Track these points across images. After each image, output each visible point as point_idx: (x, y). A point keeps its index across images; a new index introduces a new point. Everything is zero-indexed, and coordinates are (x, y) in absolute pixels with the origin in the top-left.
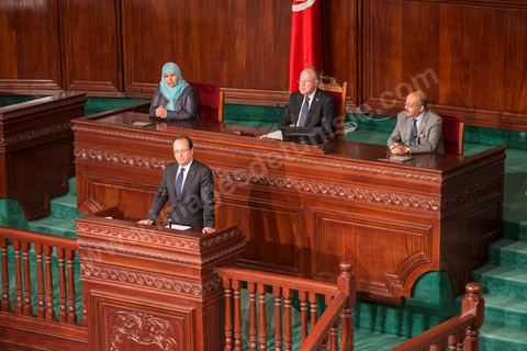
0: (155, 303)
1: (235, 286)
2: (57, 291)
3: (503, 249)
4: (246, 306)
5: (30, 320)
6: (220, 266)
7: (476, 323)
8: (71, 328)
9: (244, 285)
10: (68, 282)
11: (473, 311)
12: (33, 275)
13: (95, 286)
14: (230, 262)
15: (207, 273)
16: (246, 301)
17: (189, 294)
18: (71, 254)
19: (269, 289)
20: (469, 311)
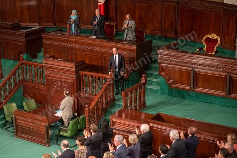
0: (63, 80)
1: (84, 75)
2: (39, 77)
3: (152, 65)
4: (87, 81)
5: (33, 84)
6: (80, 70)
7: (144, 84)
8: (43, 86)
9: (86, 75)
10: (42, 74)
11: (144, 81)
12: (33, 73)
13: (48, 76)
14: (83, 70)
15: (76, 72)
16: (87, 79)
17: (72, 78)
18: (42, 67)
19: (92, 76)
20: (143, 81)
